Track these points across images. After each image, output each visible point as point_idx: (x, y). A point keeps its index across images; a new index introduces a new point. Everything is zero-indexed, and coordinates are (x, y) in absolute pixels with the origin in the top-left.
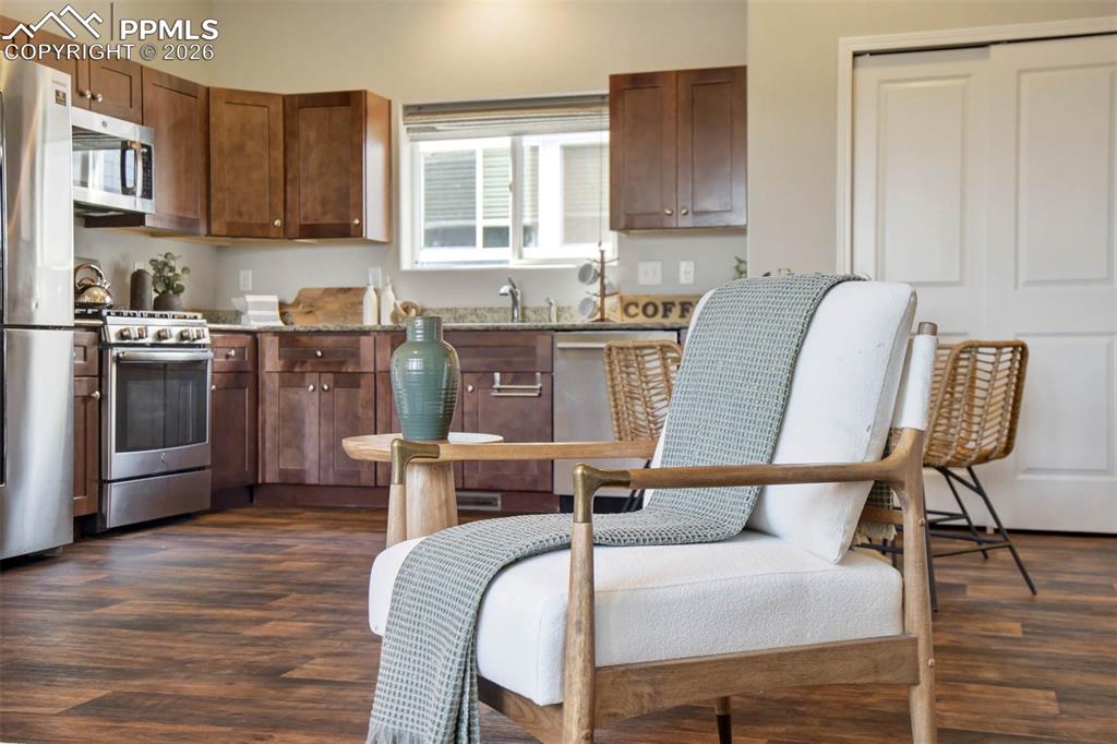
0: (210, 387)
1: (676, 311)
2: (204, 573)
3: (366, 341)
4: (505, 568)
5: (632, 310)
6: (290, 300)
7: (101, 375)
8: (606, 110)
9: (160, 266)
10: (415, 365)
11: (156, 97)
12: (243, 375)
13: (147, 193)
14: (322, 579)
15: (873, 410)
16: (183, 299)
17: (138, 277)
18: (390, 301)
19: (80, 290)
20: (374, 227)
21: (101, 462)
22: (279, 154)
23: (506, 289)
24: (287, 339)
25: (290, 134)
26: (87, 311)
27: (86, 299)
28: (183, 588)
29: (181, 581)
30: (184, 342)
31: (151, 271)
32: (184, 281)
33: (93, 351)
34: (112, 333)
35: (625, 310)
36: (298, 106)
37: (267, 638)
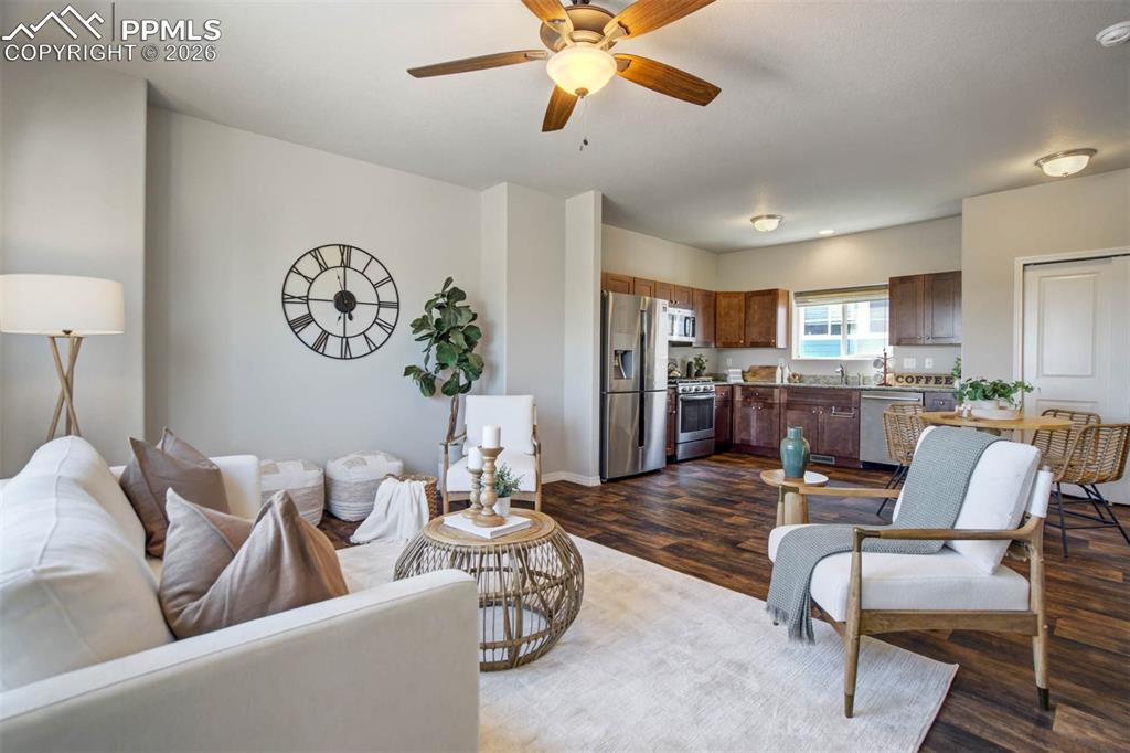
0: (715, 407)
1: (923, 380)
2: (710, 486)
3: (776, 391)
4: (823, 558)
5: (900, 379)
6: (746, 370)
7: (676, 405)
8: (888, 291)
9: (697, 360)
10: (790, 447)
11: (698, 298)
12: (728, 402)
13: (693, 335)
14: (756, 495)
15: (1013, 504)
16: (706, 372)
17: (690, 364)
18: (787, 372)
19: (670, 372)
20: (781, 343)
21: (676, 436)
22: (743, 315)
23: (839, 370)
24: (744, 388)
25: (747, 307)
26: (672, 381)
27: (671, 375)
28: (702, 493)
29: (703, 489)
30: (706, 391)
31: (694, 362)
32: (705, 365)
33: (673, 397)
34: (680, 390)
35: (897, 379)
36: (749, 296)
37: (733, 525)
